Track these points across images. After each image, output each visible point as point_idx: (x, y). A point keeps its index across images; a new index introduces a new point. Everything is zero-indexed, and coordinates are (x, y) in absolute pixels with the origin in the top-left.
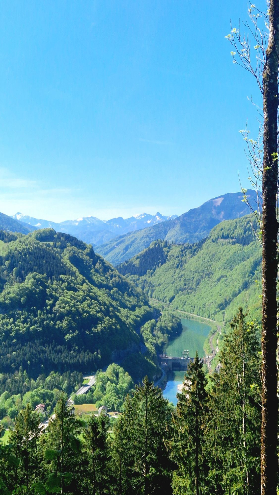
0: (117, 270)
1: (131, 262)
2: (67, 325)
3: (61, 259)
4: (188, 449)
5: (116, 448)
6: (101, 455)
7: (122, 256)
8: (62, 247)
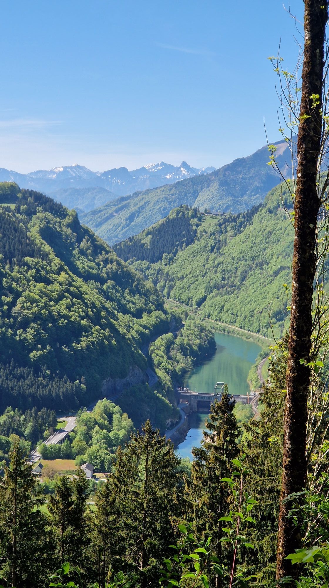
0: (115, 251)
1: (138, 240)
2: (34, 336)
3: (27, 232)
4: (207, 532)
5: (98, 527)
6: (75, 536)
7: (124, 230)
8: (29, 212)
